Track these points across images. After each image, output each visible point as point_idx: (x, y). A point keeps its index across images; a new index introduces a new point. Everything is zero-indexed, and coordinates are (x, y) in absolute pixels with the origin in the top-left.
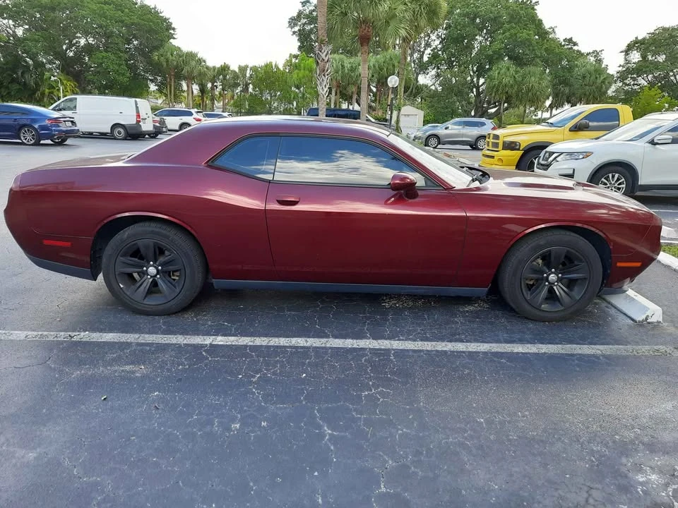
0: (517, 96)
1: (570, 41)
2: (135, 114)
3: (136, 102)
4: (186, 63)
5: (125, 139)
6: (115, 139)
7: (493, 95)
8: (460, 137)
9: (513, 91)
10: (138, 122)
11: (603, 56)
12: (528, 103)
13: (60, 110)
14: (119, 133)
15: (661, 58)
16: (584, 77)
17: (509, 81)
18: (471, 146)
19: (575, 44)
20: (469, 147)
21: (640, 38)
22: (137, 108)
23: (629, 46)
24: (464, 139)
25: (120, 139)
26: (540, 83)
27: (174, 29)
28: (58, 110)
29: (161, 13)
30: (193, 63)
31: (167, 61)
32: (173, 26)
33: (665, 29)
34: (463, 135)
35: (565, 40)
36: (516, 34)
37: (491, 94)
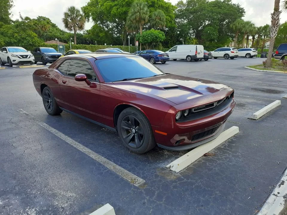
2: (195, 51)
3: (196, 47)
4: (244, 27)
5: (191, 61)
6: (187, 61)
10: (196, 54)
13: (172, 51)
14: (189, 59)
22: (196, 49)
25: (189, 61)
27: (245, 12)
28: (171, 51)
29: (240, 6)
30: (247, 26)
31: (236, 27)
32: (245, 11)
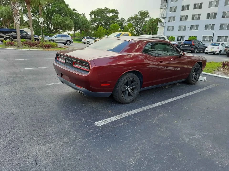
0: (64, 26)
1: (74, 9)
7: (56, 26)
8: (60, 41)
9: (62, 25)
11: (85, 15)
12: (68, 29)
15: (99, 17)
16: (83, 22)
17: (61, 21)
18: (64, 44)
19: (76, 11)
20: (63, 44)
21: (93, 11)
23: (91, 13)
24: (62, 41)
26: (70, 23)
33: (99, 9)
34: (62, 40)
35: (73, 9)
36: (59, 5)
37: (55, 25)
